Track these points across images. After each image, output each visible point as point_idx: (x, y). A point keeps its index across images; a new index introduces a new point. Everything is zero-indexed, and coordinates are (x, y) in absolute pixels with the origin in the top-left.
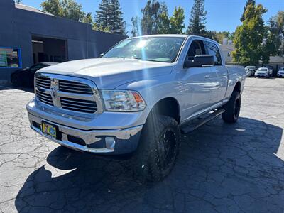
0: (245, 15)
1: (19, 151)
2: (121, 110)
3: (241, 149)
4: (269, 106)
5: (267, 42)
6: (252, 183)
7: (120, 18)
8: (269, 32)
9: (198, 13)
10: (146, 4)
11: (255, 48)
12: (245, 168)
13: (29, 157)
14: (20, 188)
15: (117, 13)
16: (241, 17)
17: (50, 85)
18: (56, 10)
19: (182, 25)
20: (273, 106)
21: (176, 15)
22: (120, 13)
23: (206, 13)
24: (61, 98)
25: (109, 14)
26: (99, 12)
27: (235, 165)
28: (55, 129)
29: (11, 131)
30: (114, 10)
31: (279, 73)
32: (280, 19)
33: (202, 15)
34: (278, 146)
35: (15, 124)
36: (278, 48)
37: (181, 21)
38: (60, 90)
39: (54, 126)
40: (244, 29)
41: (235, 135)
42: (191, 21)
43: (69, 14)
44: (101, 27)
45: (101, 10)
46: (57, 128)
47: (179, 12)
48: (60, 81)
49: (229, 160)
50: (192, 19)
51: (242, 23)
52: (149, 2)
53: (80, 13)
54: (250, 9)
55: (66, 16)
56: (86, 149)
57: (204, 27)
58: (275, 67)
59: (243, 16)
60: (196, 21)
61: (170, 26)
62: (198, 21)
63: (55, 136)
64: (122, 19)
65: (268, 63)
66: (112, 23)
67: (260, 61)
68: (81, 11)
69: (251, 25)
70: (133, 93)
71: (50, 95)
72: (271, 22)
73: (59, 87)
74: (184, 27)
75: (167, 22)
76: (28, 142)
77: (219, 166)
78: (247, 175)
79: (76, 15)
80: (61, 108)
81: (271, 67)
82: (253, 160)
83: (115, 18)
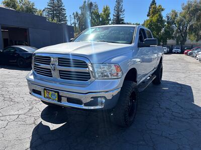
0: (151, 12)
1: (17, 113)
2: (106, 78)
3: (171, 101)
4: (176, 72)
5: (165, 30)
6: (188, 122)
7: (64, 13)
8: (166, 23)
9: (119, 10)
10: (83, 3)
11: (158, 34)
12: (179, 113)
13: (26, 117)
14: (30, 140)
15: (61, 9)
16: (147, 14)
17: (50, 62)
18: (14, 6)
19: (109, 18)
20: (179, 72)
21: (105, 11)
22: (64, 9)
23: (124, 11)
24: (60, 71)
25: (56, 10)
26: (48, 8)
27: (173, 112)
28: (56, 94)
29: (3, 98)
30: (59, 7)
31: (174, 51)
32: (173, 15)
33: (121, 12)
34: (193, 97)
35: (3, 93)
36: (172, 34)
37: (108, 15)
38: (59, 65)
39: (55, 92)
40: (151, 21)
41: (163, 92)
42: (114, 15)
43: (25, 9)
44: (50, 19)
45: (49, 7)
46: (58, 93)
47: (106, 10)
48: (59, 58)
49: (167, 108)
50: (115, 14)
51: (148, 18)
52: (85, 2)
53: (33, 8)
54: (154, 8)
55: (22, 11)
56: (83, 107)
57: (123, 20)
58: (171, 47)
59: (149, 13)
60: (118, 16)
61: (101, 19)
62: (119, 16)
63: (57, 99)
64: (65, 14)
65: (166, 44)
66: (58, 17)
67: (161, 43)
68: (34, 7)
69: (155, 19)
70: (115, 66)
71: (50, 69)
72: (167, 17)
73: (59, 63)
74: (110, 20)
75: (98, 16)
76: (21, 106)
77: (163, 113)
78: (182, 117)
79: (30, 10)
80: (59, 79)
81: (168, 47)
82: (182, 108)
83: (60, 13)
